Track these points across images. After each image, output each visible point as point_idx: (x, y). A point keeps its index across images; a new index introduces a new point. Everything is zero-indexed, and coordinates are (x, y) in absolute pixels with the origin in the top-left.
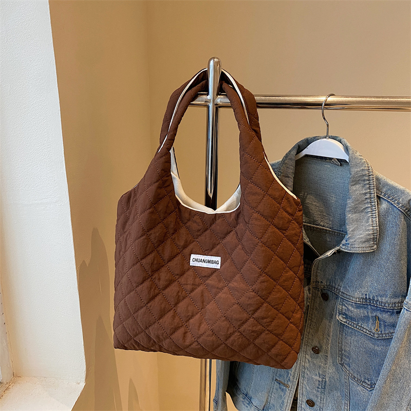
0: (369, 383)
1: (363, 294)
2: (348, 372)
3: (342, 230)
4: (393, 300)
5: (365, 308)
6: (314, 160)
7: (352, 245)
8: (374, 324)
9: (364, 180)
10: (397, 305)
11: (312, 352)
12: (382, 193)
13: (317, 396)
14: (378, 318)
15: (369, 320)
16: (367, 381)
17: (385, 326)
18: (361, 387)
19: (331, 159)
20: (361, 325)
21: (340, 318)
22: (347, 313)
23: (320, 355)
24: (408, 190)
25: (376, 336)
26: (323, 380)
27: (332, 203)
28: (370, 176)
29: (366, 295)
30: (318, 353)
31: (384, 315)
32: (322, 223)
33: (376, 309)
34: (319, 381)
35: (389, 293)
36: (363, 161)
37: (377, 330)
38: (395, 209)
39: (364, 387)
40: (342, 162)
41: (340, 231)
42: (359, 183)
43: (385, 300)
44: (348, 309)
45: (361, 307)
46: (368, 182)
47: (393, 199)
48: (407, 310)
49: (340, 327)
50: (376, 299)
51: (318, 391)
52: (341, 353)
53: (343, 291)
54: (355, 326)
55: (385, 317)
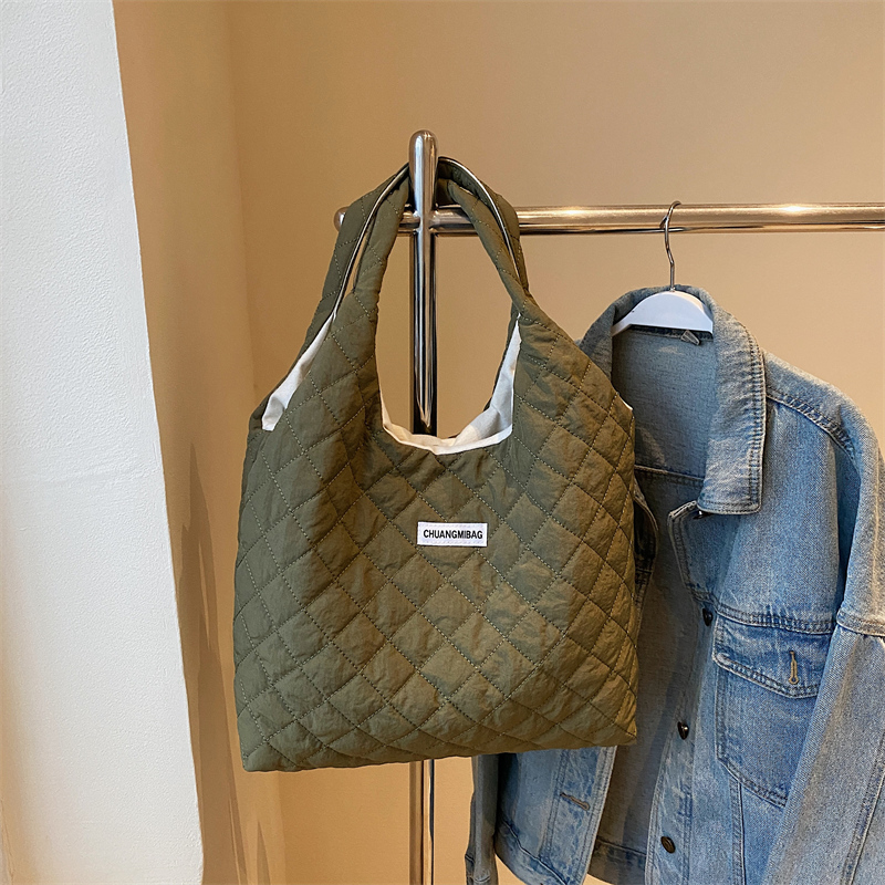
1: (761, 606)
2: (738, 774)
4: (822, 616)
5: (767, 636)
6: (648, 337)
8: (787, 668)
9: (743, 375)
12: (783, 395)
13: (677, 830)
14: (795, 655)
15: (776, 661)
17: (809, 670)
18: (768, 805)
19: (680, 332)
20: (762, 670)
21: (718, 658)
22: (732, 646)
24: (833, 388)
25: (793, 692)
26: (687, 798)
27: (687, 421)
28: (754, 364)
29: (768, 607)
31: (806, 649)
32: (667, 464)
33: (789, 636)
34: (681, 799)
35: (814, 601)
36: (741, 335)
37: (793, 680)
38: (811, 426)
39: (772, 803)
40: (702, 337)
42: (735, 381)
43: (805, 615)
44: (734, 639)
45: (760, 634)
46: (750, 377)
47: (806, 406)
48: (844, 629)
49: (720, 679)
50: (788, 615)
51: (680, 821)
52: (721, 735)
53: (723, 602)
54: (749, 673)
55: (808, 651)
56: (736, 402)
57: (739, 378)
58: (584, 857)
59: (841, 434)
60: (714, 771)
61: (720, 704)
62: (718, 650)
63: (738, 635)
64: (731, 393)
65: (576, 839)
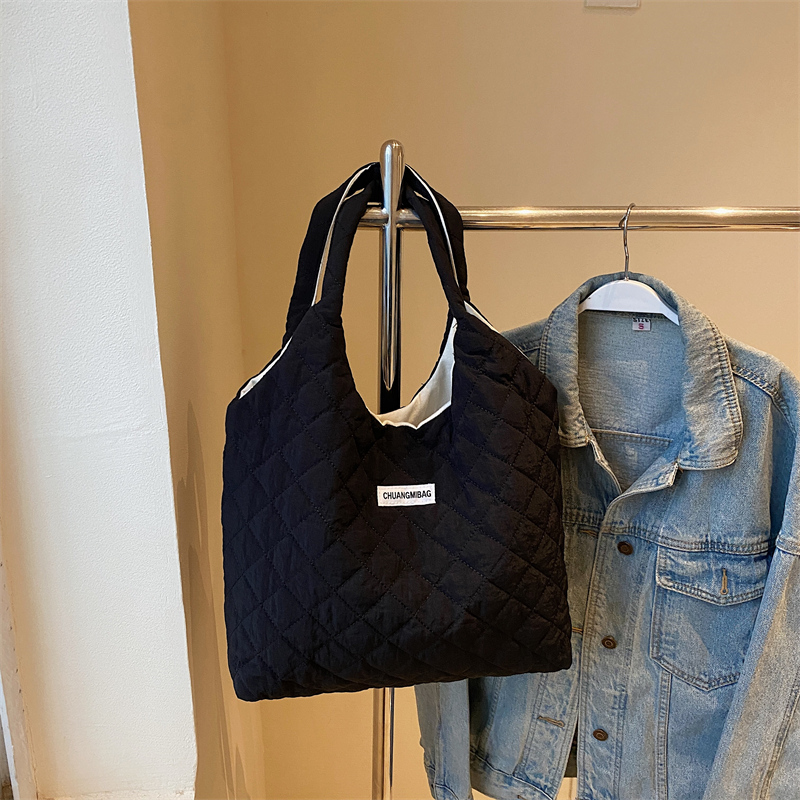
0: (706, 680)
1: (701, 536)
2: (671, 667)
3: (654, 432)
4: (750, 540)
5: (704, 558)
7: (704, 457)
8: (718, 582)
9: (711, 348)
10: (755, 547)
11: (602, 647)
13: (610, 722)
14: (726, 571)
15: (710, 578)
16: (702, 676)
17: (737, 583)
18: (694, 689)
20: (699, 586)
21: (661, 581)
22: (675, 570)
23: (616, 649)
24: (775, 359)
25: (723, 601)
26: (621, 695)
27: (637, 387)
28: (717, 338)
29: (707, 536)
30: (614, 647)
31: (736, 566)
32: (617, 425)
33: (723, 556)
34: (615, 697)
35: (745, 529)
36: (701, 316)
37: (724, 591)
38: (757, 391)
39: (697, 687)
41: (651, 434)
42: (703, 354)
43: (737, 540)
44: (677, 564)
45: (699, 557)
46: (716, 349)
47: (752, 374)
48: (784, 552)
49: (658, 597)
50: (723, 541)
51: (613, 714)
52: (657, 639)
53: (665, 535)
54: (688, 589)
55: (738, 568)
56: (707, 372)
57: (709, 352)
58: (561, 765)
59: (780, 398)
60: (648, 666)
61: (658, 616)
63: (680, 561)
64: (702, 365)
65: (553, 752)
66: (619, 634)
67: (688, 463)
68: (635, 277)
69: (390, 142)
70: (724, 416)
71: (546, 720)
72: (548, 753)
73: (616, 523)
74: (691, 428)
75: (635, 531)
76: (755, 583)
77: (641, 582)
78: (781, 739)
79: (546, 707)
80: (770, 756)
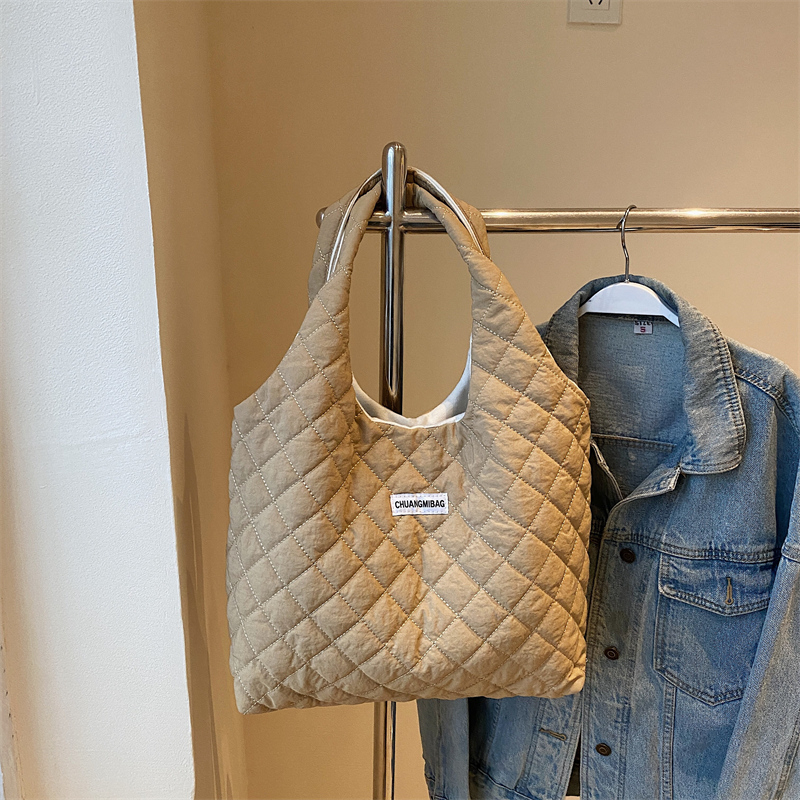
0: (712, 694)
1: (705, 543)
2: (675, 680)
3: (657, 437)
4: (755, 548)
5: (708, 566)
7: (706, 461)
8: (724, 591)
9: (712, 350)
10: (761, 556)
11: (605, 658)
13: (614, 736)
14: (731, 580)
15: (715, 586)
16: (708, 690)
17: (742, 593)
18: (699, 703)
20: (703, 595)
21: (664, 589)
22: (678, 578)
23: (619, 661)
25: (728, 611)
26: (624, 708)
27: (640, 392)
28: (719, 340)
29: (710, 543)
30: (617, 658)
31: (741, 575)
32: (619, 430)
33: (727, 565)
34: (618, 710)
35: (750, 537)
36: (702, 317)
37: (729, 601)
38: (761, 394)
39: (703, 701)
41: (655, 439)
42: (705, 356)
43: (741, 548)
44: (680, 572)
45: (702, 565)
46: (718, 351)
47: (755, 377)
48: (789, 560)
49: (661, 606)
50: (727, 548)
51: (616, 728)
52: (661, 650)
53: (668, 542)
54: (692, 599)
55: (743, 577)
56: (709, 374)
57: (710, 353)
58: (563, 781)
59: (784, 401)
60: (652, 679)
61: (661, 626)
62: (663, 583)
63: (683, 569)
64: (704, 367)
65: (555, 767)
66: (622, 644)
67: (690, 467)
68: (636, 280)
69: (393, 144)
70: (726, 419)
71: (548, 733)
72: (550, 767)
73: (618, 530)
74: (693, 431)
75: (638, 538)
76: (761, 593)
77: (644, 591)
78: (790, 757)
79: (548, 719)
80: (779, 776)
